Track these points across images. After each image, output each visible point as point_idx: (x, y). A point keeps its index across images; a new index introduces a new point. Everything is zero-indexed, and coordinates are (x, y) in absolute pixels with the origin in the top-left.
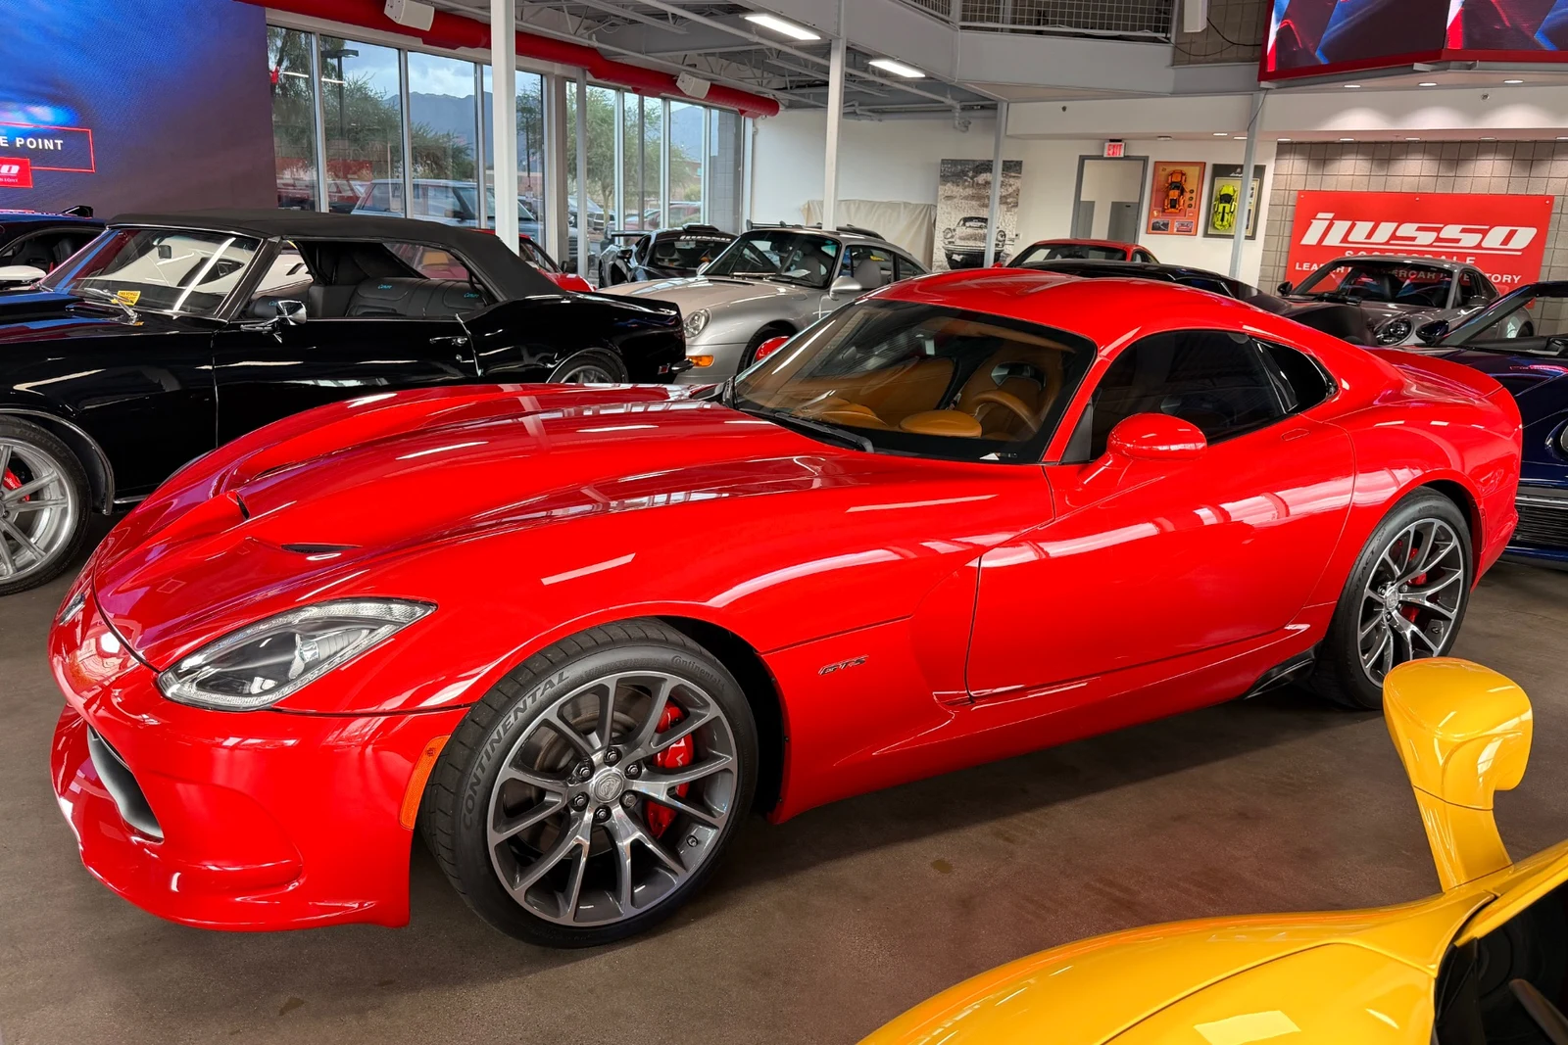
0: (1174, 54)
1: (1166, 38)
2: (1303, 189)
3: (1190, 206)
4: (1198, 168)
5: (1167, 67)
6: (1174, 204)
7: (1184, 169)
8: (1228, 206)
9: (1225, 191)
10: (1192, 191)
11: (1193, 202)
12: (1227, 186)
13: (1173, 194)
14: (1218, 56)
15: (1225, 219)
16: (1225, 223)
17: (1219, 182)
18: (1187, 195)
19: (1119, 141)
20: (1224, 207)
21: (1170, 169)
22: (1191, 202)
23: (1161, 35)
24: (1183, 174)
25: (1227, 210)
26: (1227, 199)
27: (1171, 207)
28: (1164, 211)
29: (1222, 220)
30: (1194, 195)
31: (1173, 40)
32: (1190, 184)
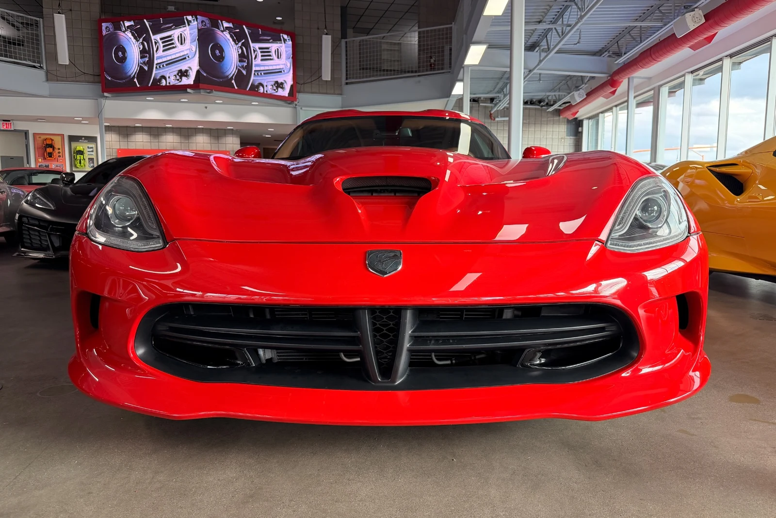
0: (47, 75)
1: (40, 67)
2: (119, 148)
3: (59, 156)
4: (60, 137)
5: (43, 82)
6: (50, 155)
7: (52, 137)
8: (82, 156)
9: (78, 149)
10: (59, 149)
11: (61, 154)
12: (80, 146)
13: (49, 150)
14: (74, 79)
15: (82, 163)
16: (82, 164)
17: (74, 145)
18: (57, 151)
19: (9, 121)
20: (80, 157)
21: (43, 137)
22: (59, 154)
23: (37, 65)
24: (52, 140)
25: (82, 158)
26: (81, 153)
27: (49, 157)
28: (45, 159)
29: (80, 163)
30: (60, 151)
31: (45, 68)
32: (57, 145)
